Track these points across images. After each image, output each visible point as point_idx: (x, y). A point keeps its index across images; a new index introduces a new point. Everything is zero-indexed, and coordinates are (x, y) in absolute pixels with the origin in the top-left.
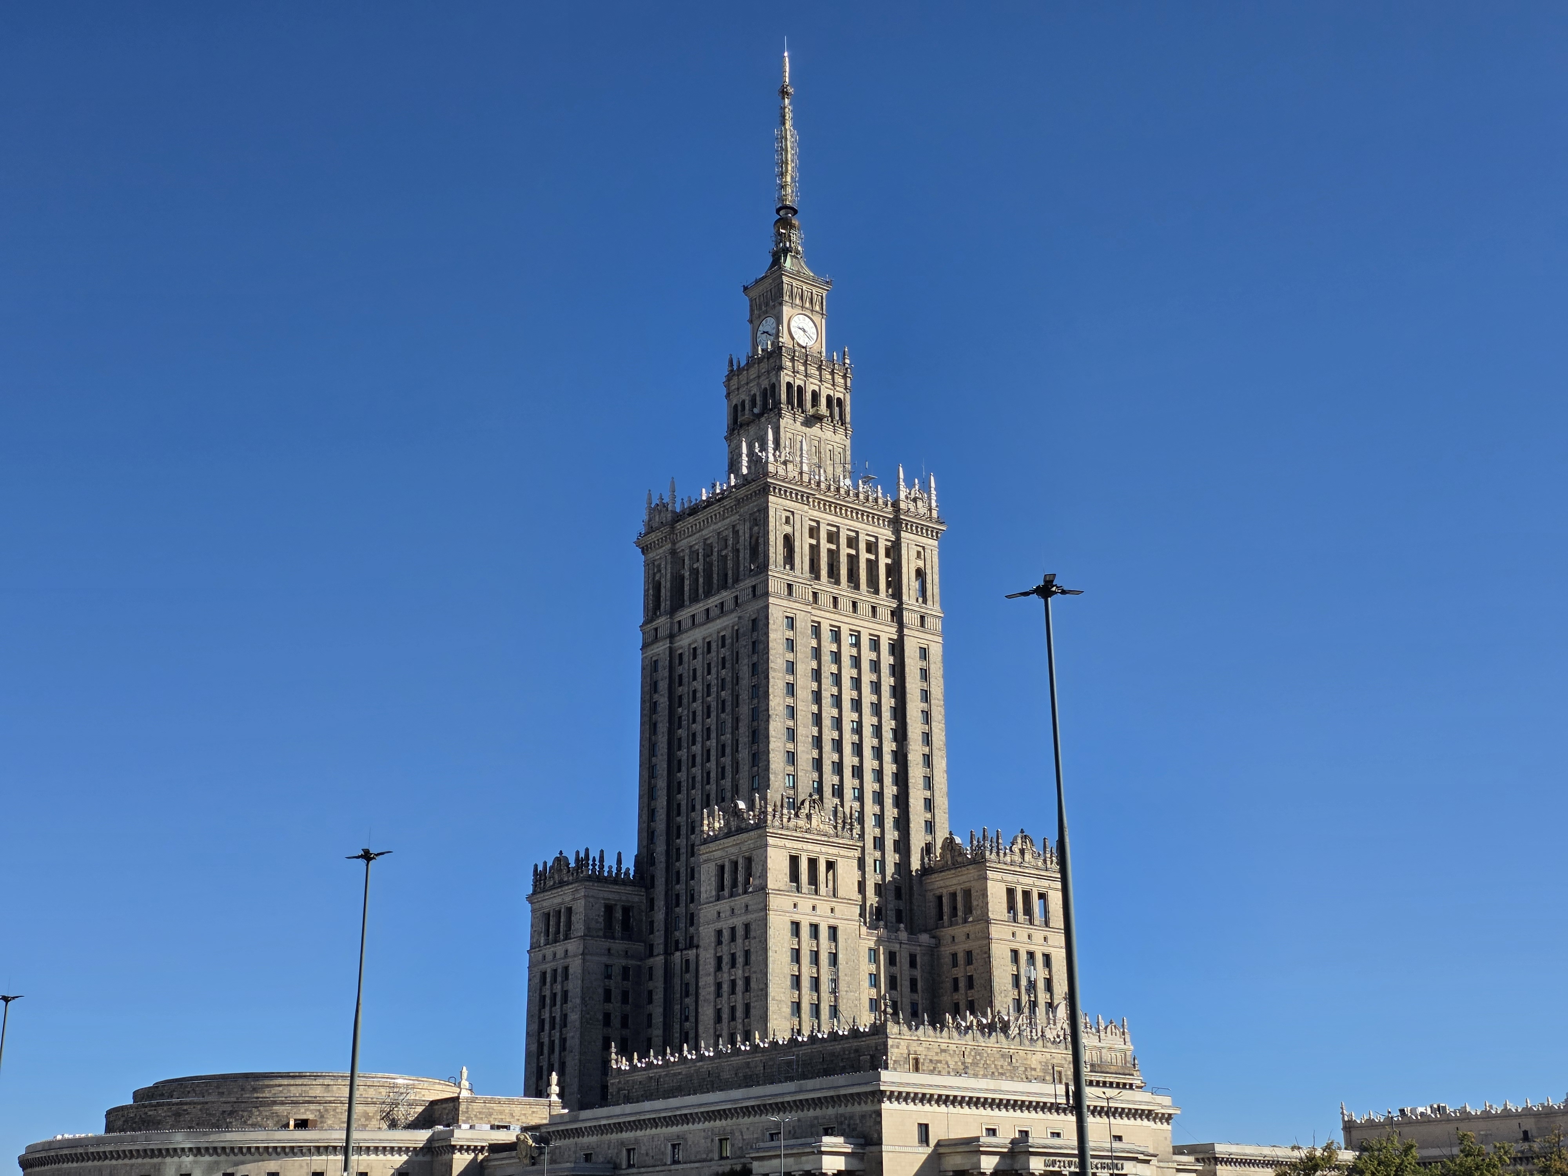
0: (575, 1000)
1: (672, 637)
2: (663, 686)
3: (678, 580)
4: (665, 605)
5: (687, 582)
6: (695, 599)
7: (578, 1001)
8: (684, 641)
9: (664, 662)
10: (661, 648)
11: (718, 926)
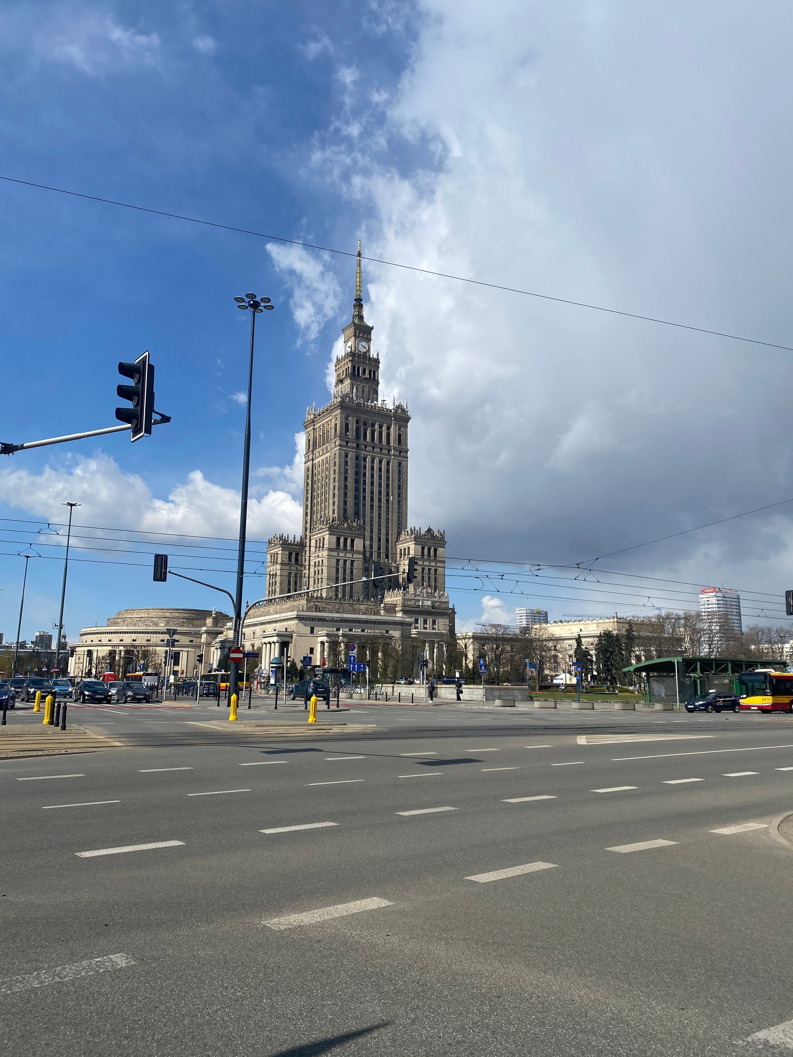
0: (278, 584)
1: (313, 460)
2: (310, 477)
3: (315, 438)
4: (311, 448)
5: (318, 440)
6: (320, 446)
7: (279, 585)
8: (316, 461)
9: (310, 469)
10: (310, 463)
11: (315, 560)
